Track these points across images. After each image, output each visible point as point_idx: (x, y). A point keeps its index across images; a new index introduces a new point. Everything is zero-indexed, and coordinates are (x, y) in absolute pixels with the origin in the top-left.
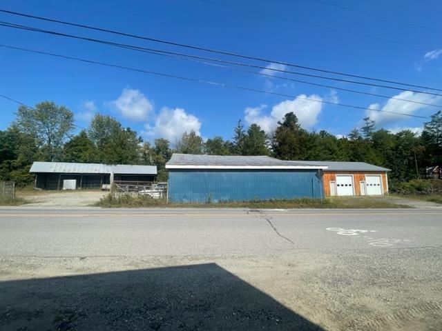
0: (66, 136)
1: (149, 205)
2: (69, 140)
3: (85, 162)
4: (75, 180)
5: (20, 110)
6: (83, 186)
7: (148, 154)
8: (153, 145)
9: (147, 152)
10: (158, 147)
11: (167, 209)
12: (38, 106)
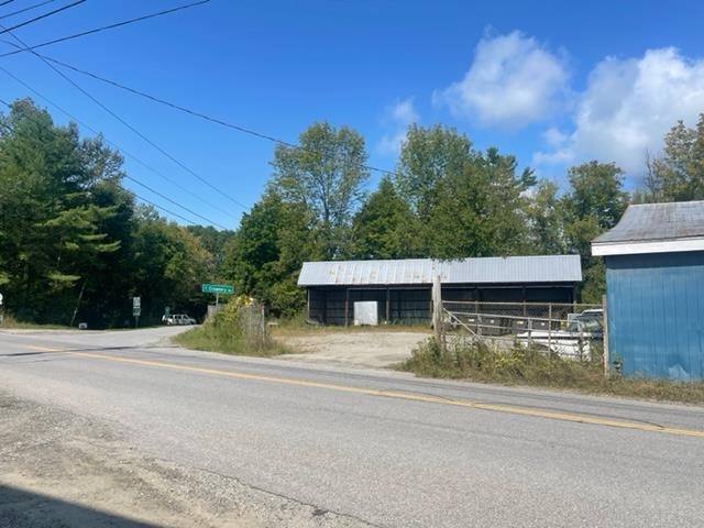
0: (354, 198)
1: (544, 379)
2: (361, 205)
3: (394, 257)
4: (375, 303)
5: (277, 155)
6: (391, 319)
7: (552, 219)
8: (565, 190)
9: (546, 215)
10: (581, 194)
11: (605, 398)
12: (304, 139)
